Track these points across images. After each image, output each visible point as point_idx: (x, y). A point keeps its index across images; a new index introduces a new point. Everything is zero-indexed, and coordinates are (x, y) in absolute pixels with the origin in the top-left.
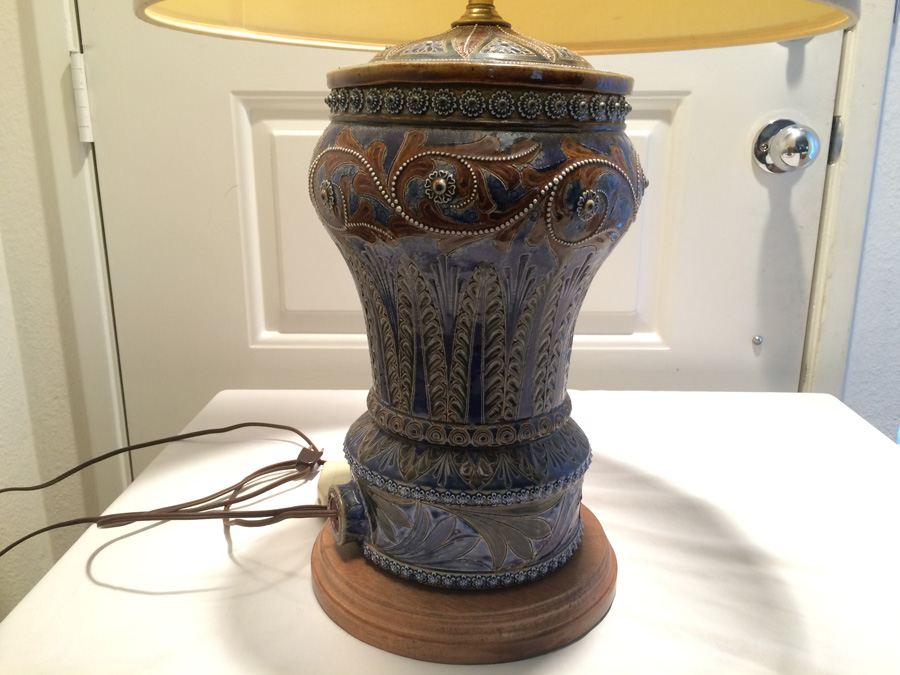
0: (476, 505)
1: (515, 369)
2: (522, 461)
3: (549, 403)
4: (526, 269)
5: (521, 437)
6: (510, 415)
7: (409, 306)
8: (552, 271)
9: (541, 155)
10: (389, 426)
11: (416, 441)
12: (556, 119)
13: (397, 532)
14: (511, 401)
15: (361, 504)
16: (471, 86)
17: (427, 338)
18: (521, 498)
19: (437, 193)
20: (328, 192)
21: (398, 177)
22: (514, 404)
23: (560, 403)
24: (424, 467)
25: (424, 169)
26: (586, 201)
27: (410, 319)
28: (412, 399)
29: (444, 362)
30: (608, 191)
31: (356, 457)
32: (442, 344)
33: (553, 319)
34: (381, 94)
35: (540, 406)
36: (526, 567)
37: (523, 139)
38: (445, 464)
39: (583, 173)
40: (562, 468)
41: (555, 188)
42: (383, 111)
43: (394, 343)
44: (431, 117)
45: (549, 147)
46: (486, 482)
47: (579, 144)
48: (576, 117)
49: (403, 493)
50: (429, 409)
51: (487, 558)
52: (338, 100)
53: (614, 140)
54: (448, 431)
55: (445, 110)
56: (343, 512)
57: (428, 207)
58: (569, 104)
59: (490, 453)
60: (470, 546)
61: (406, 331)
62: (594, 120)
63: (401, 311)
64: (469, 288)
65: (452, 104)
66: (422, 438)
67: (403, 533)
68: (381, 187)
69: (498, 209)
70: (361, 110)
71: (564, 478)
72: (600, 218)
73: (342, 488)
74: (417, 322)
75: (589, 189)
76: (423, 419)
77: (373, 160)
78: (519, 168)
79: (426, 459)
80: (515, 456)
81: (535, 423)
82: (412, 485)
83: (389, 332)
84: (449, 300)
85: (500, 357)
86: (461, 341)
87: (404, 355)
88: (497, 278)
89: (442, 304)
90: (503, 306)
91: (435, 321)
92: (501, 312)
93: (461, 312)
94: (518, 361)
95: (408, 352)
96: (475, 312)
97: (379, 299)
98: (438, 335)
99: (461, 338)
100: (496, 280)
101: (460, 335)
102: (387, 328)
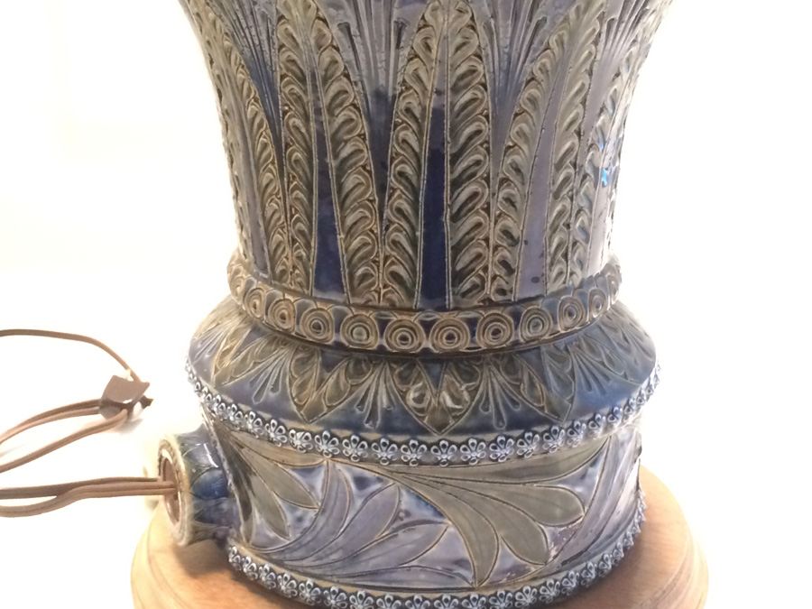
0: (438, 463)
1: (509, 201)
2: (526, 378)
3: (578, 270)
5: (524, 334)
6: (502, 292)
7: (303, 80)
10: (269, 319)
11: (321, 345)
13: (289, 519)
14: (504, 263)
15: (221, 467)
17: (337, 143)
18: (525, 448)
22: (510, 271)
23: (599, 271)
24: (338, 394)
27: (303, 106)
28: (313, 263)
29: (373, 190)
31: (207, 378)
32: (367, 154)
33: (584, 102)
35: (561, 273)
36: (534, 579)
38: (378, 388)
40: (603, 392)
43: (273, 153)
46: (457, 418)
49: (297, 443)
50: (346, 281)
51: (460, 563)
54: (383, 324)
56: (186, 484)
59: (465, 364)
60: (429, 541)
61: (297, 128)
63: (287, 89)
64: (418, 39)
66: (332, 338)
67: (300, 520)
71: (606, 410)
73: (183, 441)
74: (318, 111)
76: (336, 303)
79: (343, 378)
80: (511, 369)
81: (551, 306)
82: (315, 429)
83: (264, 133)
84: (379, 65)
85: (481, 177)
86: (405, 146)
87: (294, 177)
88: (472, 18)
89: (364, 73)
90: (484, 75)
91: (352, 108)
92: (481, 87)
93: (404, 88)
94: (516, 186)
95: (301, 173)
96: (429, 88)
97: (243, 67)
98: (359, 135)
99: (404, 141)
100: (471, 23)
101: (402, 134)
102: (260, 126)
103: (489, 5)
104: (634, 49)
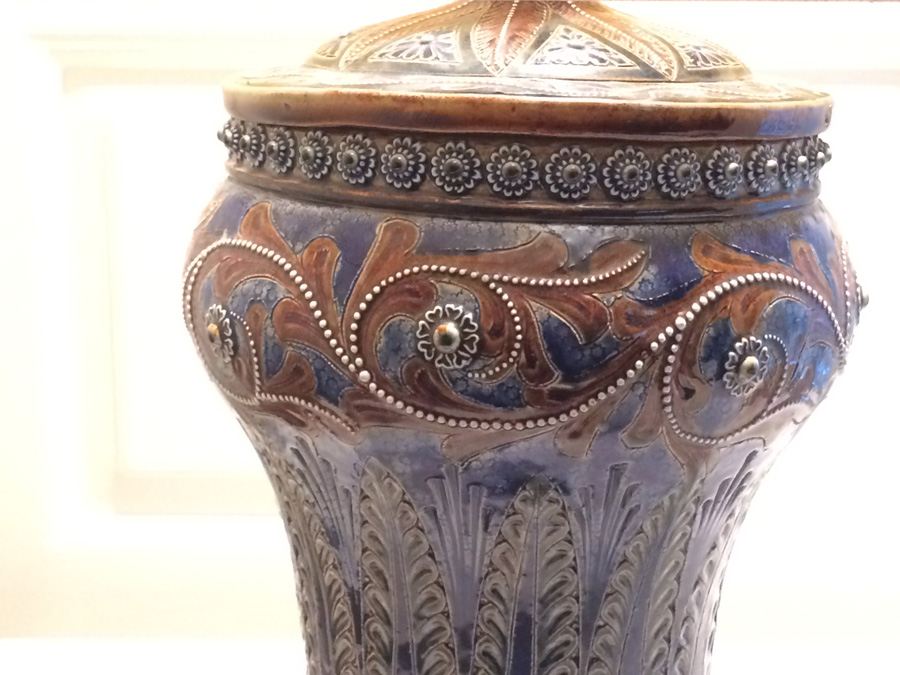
4: (623, 487)
7: (382, 554)
8: (676, 491)
9: (650, 273)
12: (680, 199)
16: (510, 139)
19: (441, 348)
20: (222, 328)
21: (363, 313)
25: (414, 300)
26: (742, 358)
27: (385, 581)
30: (786, 336)
32: (449, 631)
34: (330, 143)
37: (615, 240)
39: (735, 304)
41: (679, 337)
42: (334, 177)
43: (351, 622)
44: (429, 194)
45: (666, 254)
47: (725, 245)
48: (718, 192)
52: (244, 145)
53: (797, 229)
55: (458, 184)
57: (423, 375)
58: (704, 168)
61: (377, 601)
62: (755, 194)
64: (506, 529)
65: (472, 172)
68: (328, 333)
69: (565, 380)
70: (290, 169)
72: (771, 389)
74: (400, 586)
75: (747, 335)
77: (313, 275)
78: (606, 299)
83: (342, 600)
84: (466, 547)
85: (571, 658)
86: (491, 626)
87: (372, 648)
88: (564, 508)
89: (450, 554)
90: (575, 559)
91: (436, 586)
92: (571, 570)
93: (490, 569)
94: (606, 665)
95: (380, 644)
96: (517, 571)
97: (323, 534)
98: (443, 613)
99: (490, 621)
100: (561, 511)
101: (486, 615)
102: (338, 591)
103: (581, 496)
104: (731, 521)
